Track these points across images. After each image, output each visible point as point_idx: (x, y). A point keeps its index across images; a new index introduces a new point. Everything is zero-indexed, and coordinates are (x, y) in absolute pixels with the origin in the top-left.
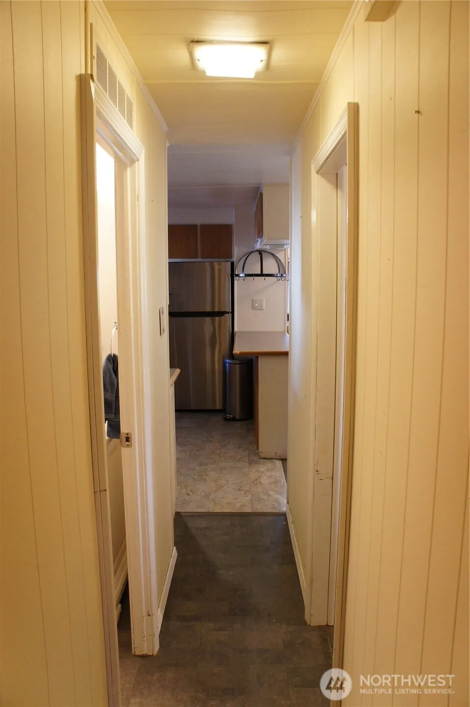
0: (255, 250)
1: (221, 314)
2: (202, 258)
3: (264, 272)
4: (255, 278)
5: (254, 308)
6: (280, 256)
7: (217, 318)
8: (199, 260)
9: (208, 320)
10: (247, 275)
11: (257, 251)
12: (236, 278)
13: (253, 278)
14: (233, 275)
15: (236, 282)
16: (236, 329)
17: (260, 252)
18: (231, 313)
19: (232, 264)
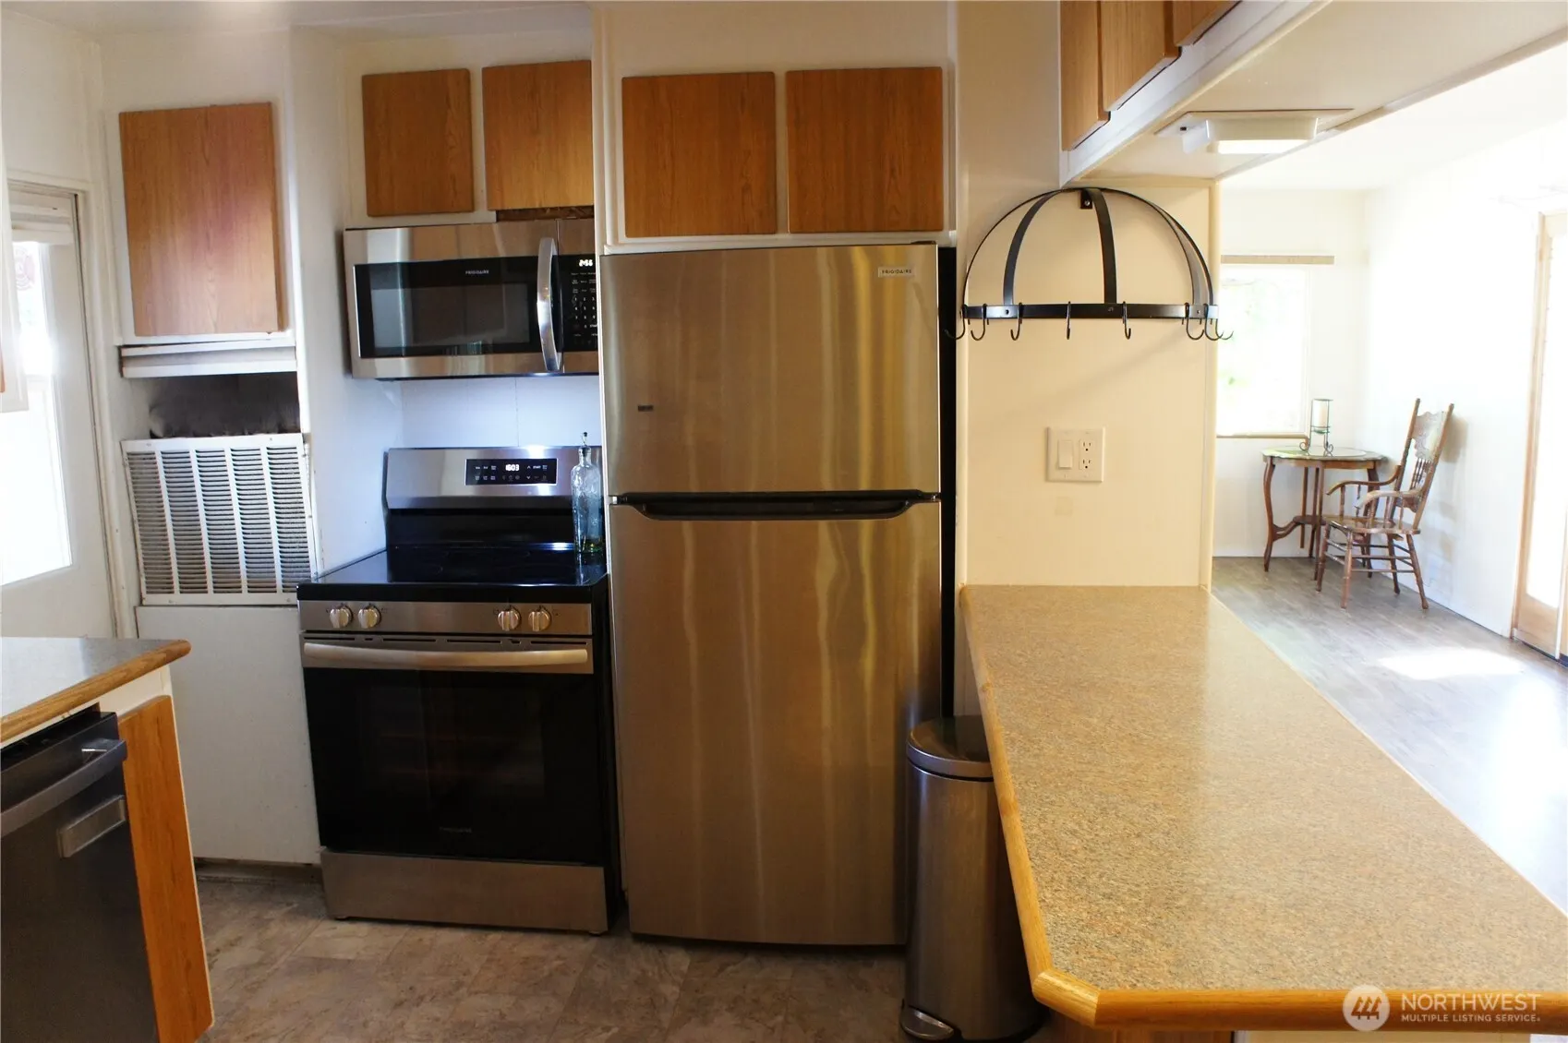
0: (1062, 184)
1: (893, 503)
2: (799, 229)
3: (1124, 296)
4: (1076, 324)
5: (1050, 470)
6: (1187, 212)
7: (866, 526)
8: (784, 238)
9: (824, 529)
10: (1026, 312)
11: (1068, 190)
12: (964, 327)
13: (1060, 324)
14: (950, 311)
15: (964, 348)
16: (963, 577)
17: (1089, 196)
18: (940, 496)
19: (948, 257)
